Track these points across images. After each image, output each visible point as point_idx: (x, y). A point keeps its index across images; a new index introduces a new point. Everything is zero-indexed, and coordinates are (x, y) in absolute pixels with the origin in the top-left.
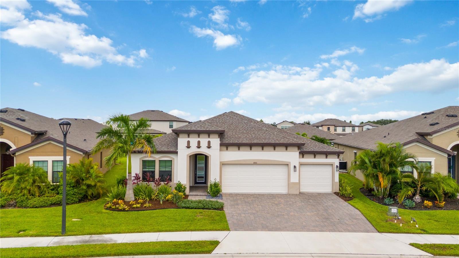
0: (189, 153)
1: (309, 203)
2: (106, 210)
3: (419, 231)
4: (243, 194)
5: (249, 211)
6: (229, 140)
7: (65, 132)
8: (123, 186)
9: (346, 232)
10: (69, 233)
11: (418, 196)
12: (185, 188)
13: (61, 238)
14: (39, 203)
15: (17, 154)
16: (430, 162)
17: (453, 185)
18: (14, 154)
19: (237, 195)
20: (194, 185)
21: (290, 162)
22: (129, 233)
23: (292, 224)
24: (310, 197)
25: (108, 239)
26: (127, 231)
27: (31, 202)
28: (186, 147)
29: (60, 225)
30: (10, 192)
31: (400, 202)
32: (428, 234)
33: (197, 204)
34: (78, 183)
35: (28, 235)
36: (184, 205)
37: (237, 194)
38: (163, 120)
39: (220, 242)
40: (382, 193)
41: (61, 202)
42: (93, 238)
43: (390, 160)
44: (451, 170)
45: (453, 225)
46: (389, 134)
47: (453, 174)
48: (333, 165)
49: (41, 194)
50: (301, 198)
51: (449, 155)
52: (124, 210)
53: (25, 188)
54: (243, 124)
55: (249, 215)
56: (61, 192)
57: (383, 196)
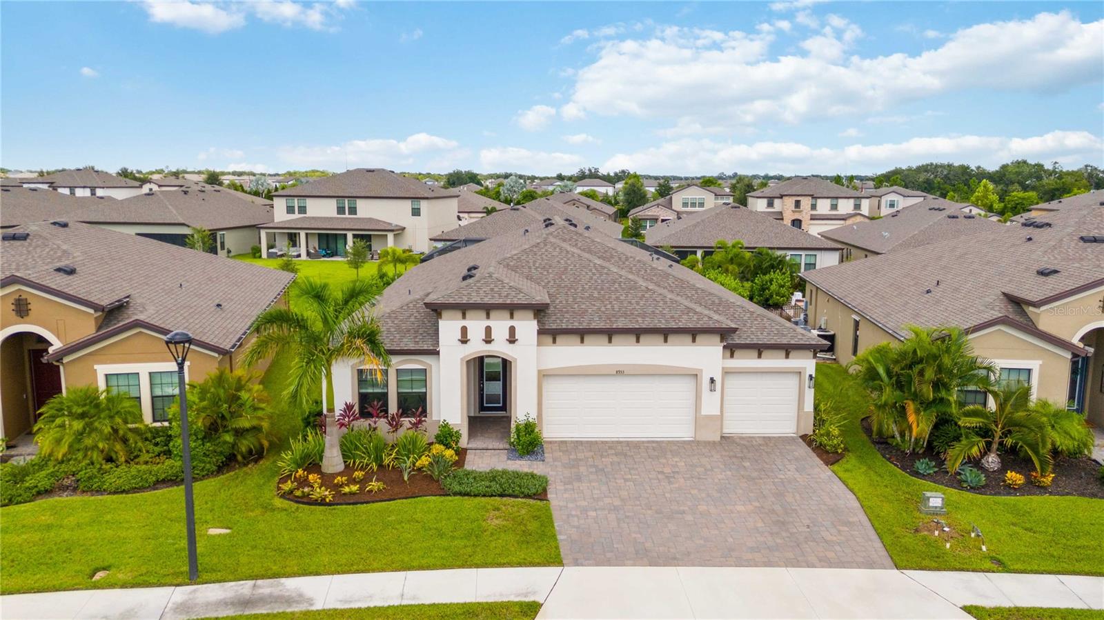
0: (467, 354)
1: (742, 473)
2: (281, 500)
3: (988, 564)
4: (592, 442)
5: (607, 500)
6: (558, 322)
7: (180, 359)
8: (316, 434)
9: (823, 567)
10: (205, 576)
11: (993, 455)
12: (458, 435)
13: (189, 591)
14: (130, 480)
15: (65, 360)
16: (1029, 371)
17: (1076, 434)
18: (60, 360)
19: (578, 444)
20: (477, 415)
21: (701, 370)
22: (339, 573)
23: (702, 542)
24: (745, 451)
25: (294, 595)
26: (333, 569)
27: (110, 478)
28: (458, 342)
29: (183, 549)
30: (60, 457)
31: (952, 471)
32: (1007, 572)
33: (488, 483)
34: (213, 429)
35: (116, 584)
36: (457, 488)
37: (577, 441)
38: (395, 196)
39: (542, 605)
40: (912, 444)
41: (177, 477)
42: (261, 591)
43: (935, 375)
44: (1079, 377)
45: (1065, 545)
46: (938, 284)
47: (1078, 402)
48: (802, 373)
49: (132, 458)
50: (724, 453)
51: (1075, 355)
52: (322, 502)
53: (95, 447)
54: (591, 270)
55: (607, 512)
56: (175, 453)
57: (914, 449)
